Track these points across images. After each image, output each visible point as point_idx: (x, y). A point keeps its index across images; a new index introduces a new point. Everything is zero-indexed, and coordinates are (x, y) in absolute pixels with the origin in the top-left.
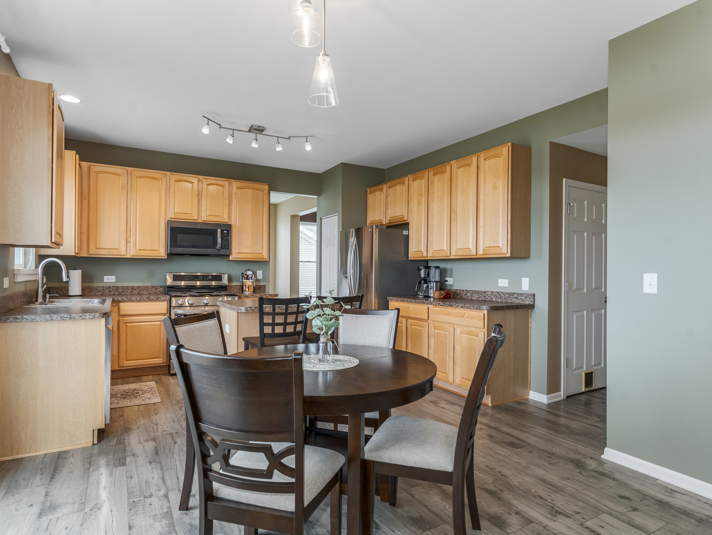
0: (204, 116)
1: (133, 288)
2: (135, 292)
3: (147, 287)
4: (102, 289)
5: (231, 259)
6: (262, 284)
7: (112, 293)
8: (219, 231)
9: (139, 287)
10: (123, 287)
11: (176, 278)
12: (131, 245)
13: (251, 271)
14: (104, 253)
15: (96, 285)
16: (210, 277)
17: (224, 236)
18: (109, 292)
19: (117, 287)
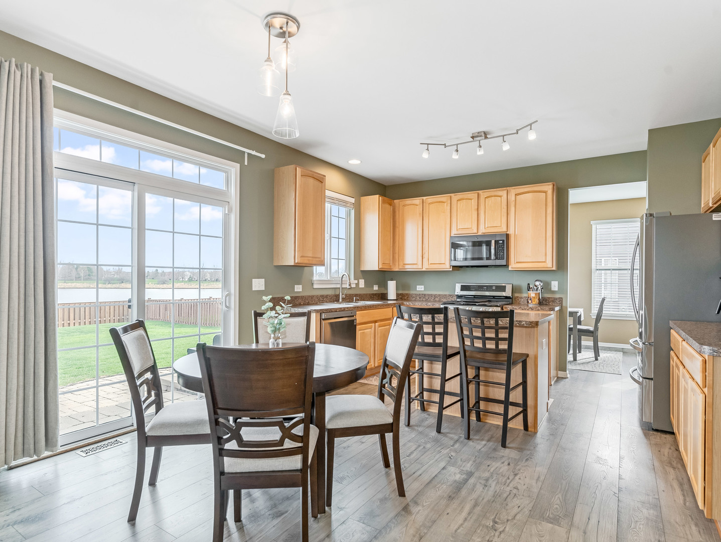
0: (421, 144)
1: (435, 296)
2: (437, 299)
3: (446, 295)
4: (414, 296)
5: (510, 269)
6: (557, 296)
7: (421, 299)
8: (493, 242)
9: (439, 295)
10: (429, 295)
11: (464, 288)
12: (425, 260)
13: (541, 281)
14: (409, 268)
15: (412, 292)
16: (494, 288)
17: (499, 246)
18: (420, 298)
19: (425, 295)
